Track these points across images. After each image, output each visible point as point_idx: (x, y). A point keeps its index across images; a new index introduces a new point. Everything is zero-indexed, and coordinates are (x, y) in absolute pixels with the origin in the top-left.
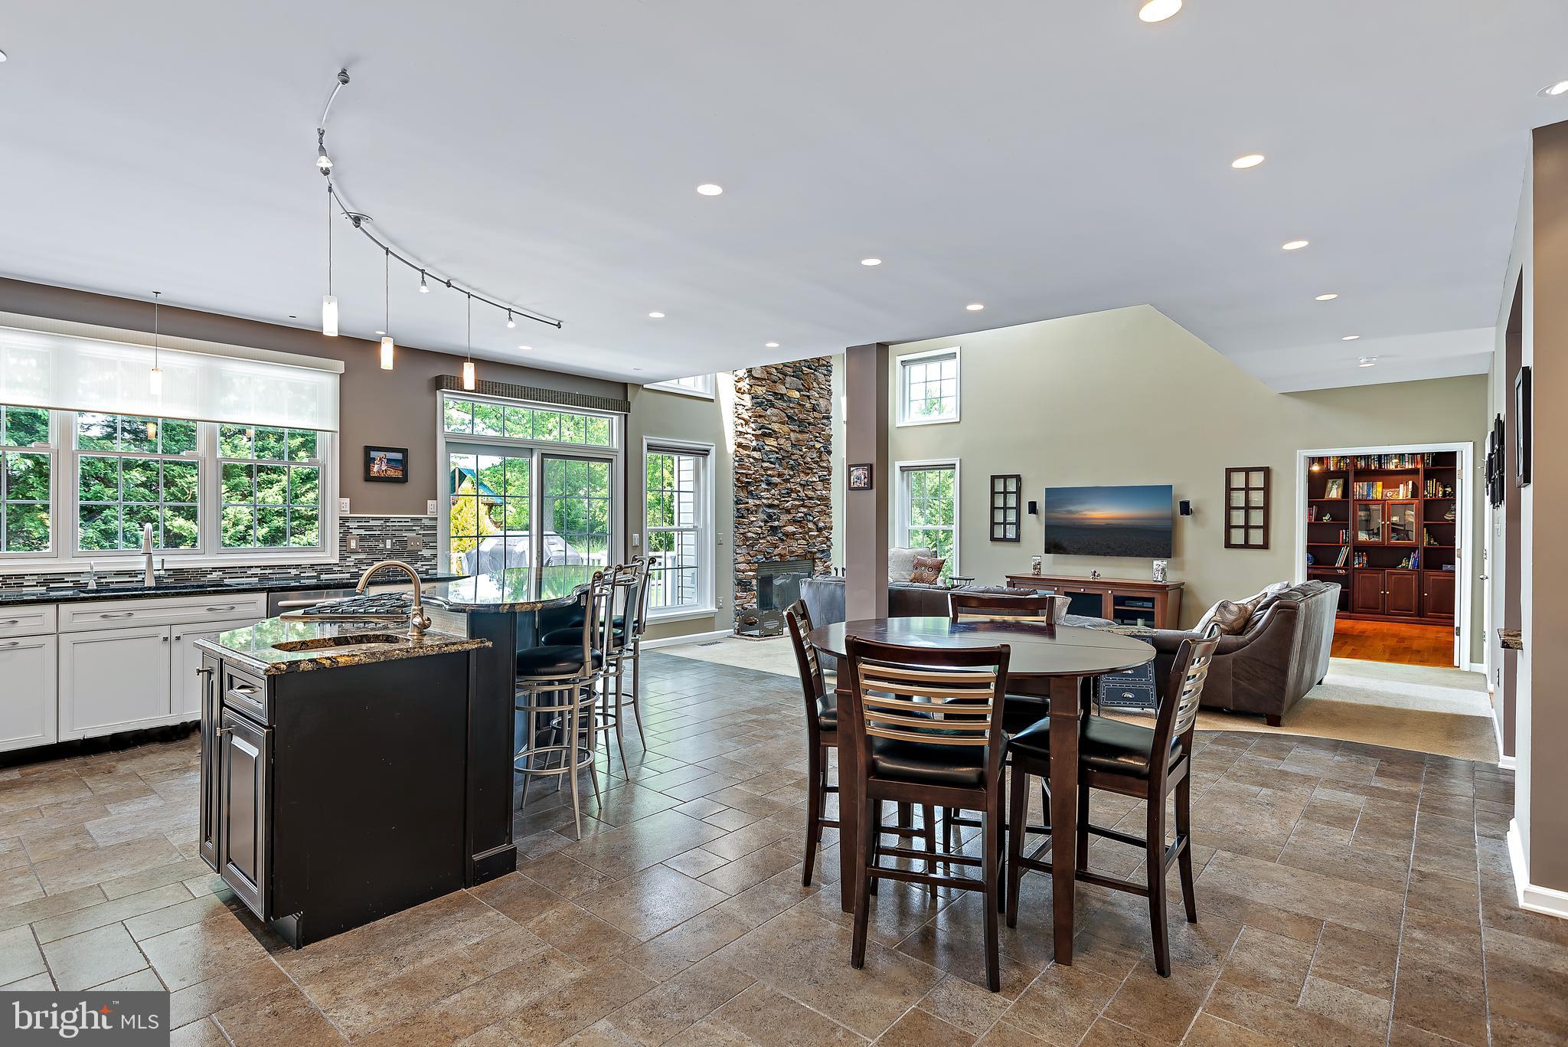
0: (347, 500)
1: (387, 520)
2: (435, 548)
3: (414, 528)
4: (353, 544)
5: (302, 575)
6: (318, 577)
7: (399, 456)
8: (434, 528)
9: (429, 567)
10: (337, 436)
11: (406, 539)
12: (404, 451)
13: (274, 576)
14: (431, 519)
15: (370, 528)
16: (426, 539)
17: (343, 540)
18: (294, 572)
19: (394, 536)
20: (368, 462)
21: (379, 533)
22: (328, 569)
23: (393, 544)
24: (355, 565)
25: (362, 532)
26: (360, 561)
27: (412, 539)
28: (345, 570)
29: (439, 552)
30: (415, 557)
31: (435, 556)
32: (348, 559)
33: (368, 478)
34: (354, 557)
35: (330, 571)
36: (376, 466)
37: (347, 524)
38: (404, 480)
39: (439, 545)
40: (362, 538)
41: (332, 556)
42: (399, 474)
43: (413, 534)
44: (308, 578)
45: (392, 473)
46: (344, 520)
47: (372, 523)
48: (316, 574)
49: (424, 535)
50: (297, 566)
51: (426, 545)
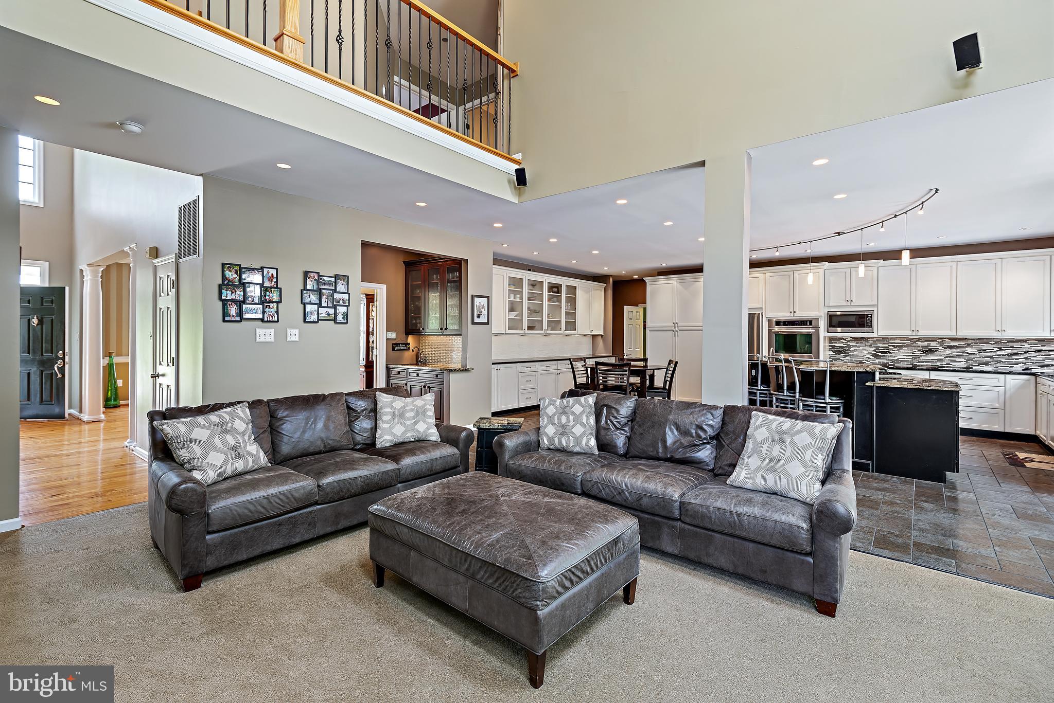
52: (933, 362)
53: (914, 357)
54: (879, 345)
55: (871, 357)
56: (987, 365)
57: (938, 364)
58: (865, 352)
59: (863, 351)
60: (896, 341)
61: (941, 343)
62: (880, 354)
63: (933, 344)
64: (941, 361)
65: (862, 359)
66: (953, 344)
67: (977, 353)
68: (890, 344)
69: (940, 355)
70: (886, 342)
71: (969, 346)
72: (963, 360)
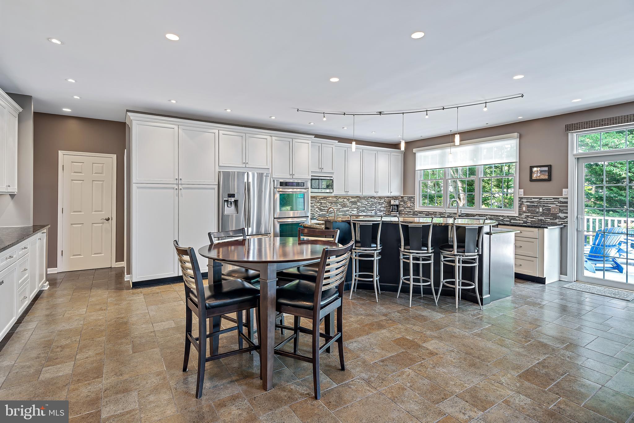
0: (522, 190)
1: (541, 199)
2: (567, 213)
3: (555, 203)
4: (524, 209)
5: (504, 219)
6: (510, 221)
7: (546, 169)
8: (567, 203)
9: (563, 222)
10: (518, 164)
11: (550, 208)
12: (550, 167)
13: (494, 219)
14: (564, 198)
15: (533, 202)
16: (561, 208)
17: (520, 207)
18: (501, 218)
19: (544, 206)
20: (531, 173)
21: (537, 204)
22: (514, 218)
23: (543, 210)
24: (525, 218)
25: (529, 204)
26: (528, 216)
27: (553, 208)
28: (521, 219)
29: (569, 215)
30: (555, 217)
31: (567, 217)
32: (522, 215)
33: (531, 180)
34: (525, 214)
35: (515, 219)
36: (535, 174)
37: (522, 200)
38: (549, 179)
39: (569, 211)
40: (528, 206)
41: (515, 213)
42: (546, 177)
43: (554, 206)
44: (507, 221)
45: (543, 177)
46: (521, 198)
47: (533, 200)
48: (509, 220)
49: (560, 206)
50: (502, 216)
51: (561, 211)
52: (345, 212)
53: (337, 209)
54: (322, 201)
55: (318, 210)
56: (364, 212)
57: (347, 212)
58: (315, 207)
59: (314, 206)
60: (330, 199)
61: (348, 200)
62: (322, 208)
63: (345, 200)
64: (348, 211)
65: (313, 212)
66: (353, 200)
67: (360, 205)
68: (327, 201)
69: (348, 207)
70: (325, 199)
71: (358, 201)
72: (356, 209)
